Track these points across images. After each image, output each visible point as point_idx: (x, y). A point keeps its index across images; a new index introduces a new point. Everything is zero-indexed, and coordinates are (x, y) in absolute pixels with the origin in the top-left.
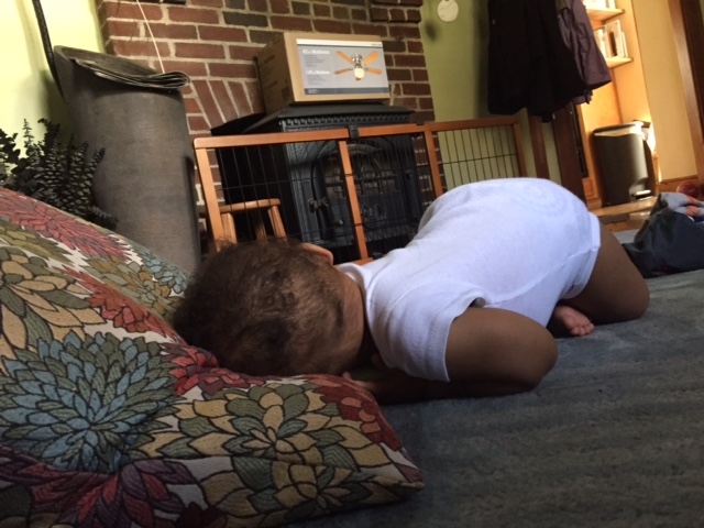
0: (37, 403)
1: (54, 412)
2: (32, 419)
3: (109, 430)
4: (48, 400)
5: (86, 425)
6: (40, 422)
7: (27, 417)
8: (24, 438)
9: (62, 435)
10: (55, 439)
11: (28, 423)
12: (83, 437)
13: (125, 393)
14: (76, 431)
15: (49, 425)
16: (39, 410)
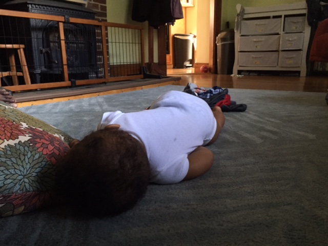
0: (4, 177)
1: (11, 178)
2: (5, 183)
3: (31, 176)
4: (7, 175)
5: (22, 177)
6: (8, 183)
7: (3, 183)
8: (6, 189)
9: (17, 183)
10: (15, 185)
11: (5, 185)
12: (23, 181)
13: (29, 162)
14: (20, 180)
15: (11, 182)
16: (6, 179)
